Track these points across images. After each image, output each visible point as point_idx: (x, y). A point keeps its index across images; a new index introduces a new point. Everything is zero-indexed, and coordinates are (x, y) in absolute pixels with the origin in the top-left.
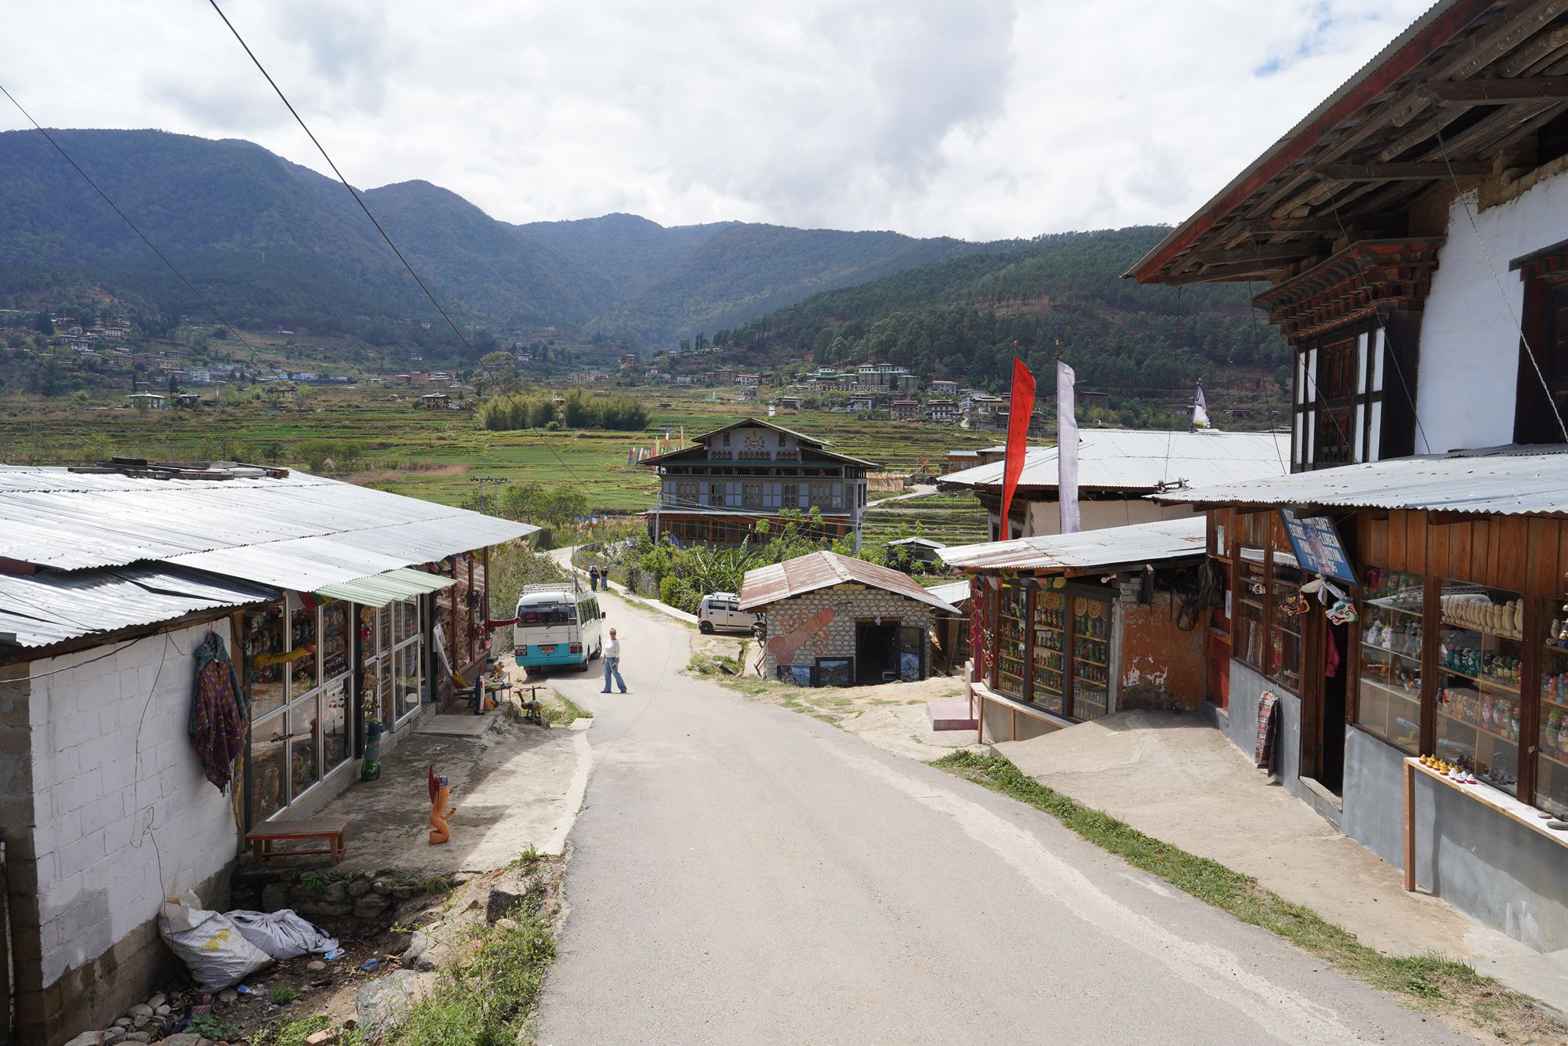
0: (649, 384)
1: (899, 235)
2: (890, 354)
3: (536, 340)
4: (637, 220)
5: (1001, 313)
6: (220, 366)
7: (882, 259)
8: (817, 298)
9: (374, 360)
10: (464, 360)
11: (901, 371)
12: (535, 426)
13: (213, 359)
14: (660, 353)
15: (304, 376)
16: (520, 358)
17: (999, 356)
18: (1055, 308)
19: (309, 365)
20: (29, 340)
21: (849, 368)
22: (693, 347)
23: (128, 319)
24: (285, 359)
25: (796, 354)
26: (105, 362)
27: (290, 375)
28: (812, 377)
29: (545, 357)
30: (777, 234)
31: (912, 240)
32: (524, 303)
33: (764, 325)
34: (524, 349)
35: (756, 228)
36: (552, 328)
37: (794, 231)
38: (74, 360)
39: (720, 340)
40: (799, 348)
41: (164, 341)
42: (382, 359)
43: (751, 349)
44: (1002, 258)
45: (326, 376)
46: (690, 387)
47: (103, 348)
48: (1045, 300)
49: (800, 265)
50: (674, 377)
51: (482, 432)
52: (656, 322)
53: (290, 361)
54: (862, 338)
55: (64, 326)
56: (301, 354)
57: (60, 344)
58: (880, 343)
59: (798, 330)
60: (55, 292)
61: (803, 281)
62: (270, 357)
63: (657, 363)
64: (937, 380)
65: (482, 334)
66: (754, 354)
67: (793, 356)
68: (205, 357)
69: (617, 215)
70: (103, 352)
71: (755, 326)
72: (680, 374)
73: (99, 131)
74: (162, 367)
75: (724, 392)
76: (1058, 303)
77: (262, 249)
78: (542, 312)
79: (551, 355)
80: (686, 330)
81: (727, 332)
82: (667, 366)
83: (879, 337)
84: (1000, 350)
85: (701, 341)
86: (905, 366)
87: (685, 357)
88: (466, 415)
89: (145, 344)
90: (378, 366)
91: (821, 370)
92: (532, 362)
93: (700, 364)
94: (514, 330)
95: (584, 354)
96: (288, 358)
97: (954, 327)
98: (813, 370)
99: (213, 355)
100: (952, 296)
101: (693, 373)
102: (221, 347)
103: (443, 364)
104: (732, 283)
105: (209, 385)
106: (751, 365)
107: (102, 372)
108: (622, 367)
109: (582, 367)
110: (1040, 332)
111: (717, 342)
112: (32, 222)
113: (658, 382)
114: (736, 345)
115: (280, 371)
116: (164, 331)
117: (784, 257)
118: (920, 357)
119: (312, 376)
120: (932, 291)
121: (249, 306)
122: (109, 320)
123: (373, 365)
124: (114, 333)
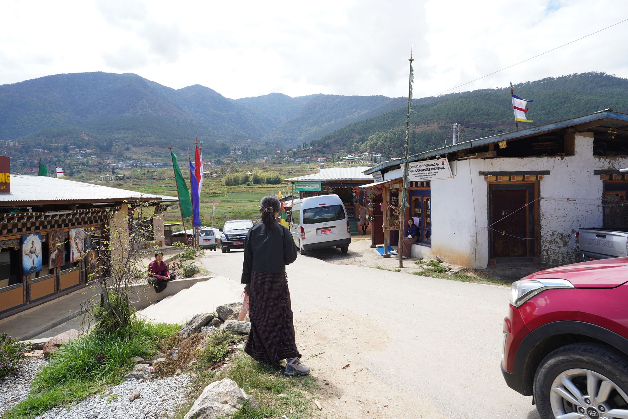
0: (286, 163)
1: (384, 97)
2: (375, 149)
3: (243, 145)
4: (282, 95)
5: (418, 131)
6: (128, 161)
7: (378, 107)
8: (350, 126)
9: (183, 156)
10: (217, 155)
11: (379, 155)
12: (242, 184)
13: (125, 159)
14: (290, 150)
15: (158, 164)
16: (238, 153)
17: (416, 148)
18: (439, 127)
19: (159, 159)
20: (61, 155)
21: (359, 154)
22: (302, 147)
23: (95, 145)
24: (151, 158)
25: (341, 148)
26: (88, 162)
27: (153, 164)
28: (345, 159)
29: (247, 152)
30: (336, 98)
31: (390, 99)
32: (239, 131)
33: (329, 138)
34: (239, 150)
35: (328, 96)
36: (249, 140)
37: (343, 97)
38: (77, 162)
39: (312, 144)
40: (342, 146)
41: (107, 153)
42: (186, 156)
43: (324, 147)
44: (422, 106)
45: (166, 163)
46: (300, 163)
47: (87, 157)
48: (436, 124)
49: (346, 111)
50: (295, 160)
51: (224, 187)
52: (290, 136)
53: (153, 158)
54: (364, 143)
55: (73, 149)
56: (156, 155)
57: (71, 156)
58: (371, 145)
59: (342, 139)
60: (69, 136)
61: (347, 117)
62: (146, 157)
63: (289, 154)
64: (393, 158)
65: (223, 144)
66: (325, 149)
67: (340, 149)
68: (122, 158)
69: (274, 94)
70: (87, 158)
71: (325, 138)
72: (297, 158)
73: (80, 73)
74: (108, 163)
75: (313, 165)
76: (441, 126)
77: (140, 115)
78: (246, 133)
79: (249, 151)
80: (301, 138)
81: (315, 141)
82: (292, 156)
83: (370, 142)
84: (416, 146)
85: (305, 145)
86: (381, 153)
87: (299, 151)
88: (218, 179)
89: (101, 154)
90: (185, 159)
91: (349, 156)
92: (242, 155)
93: (305, 154)
94: (235, 141)
95: (262, 150)
96: (152, 157)
97: (399, 137)
98: (346, 156)
99: (125, 157)
100: (400, 124)
101: (302, 157)
102: (127, 154)
103: (209, 156)
104: (319, 119)
105: (125, 169)
106: (324, 153)
107: (87, 166)
108: (276, 156)
109: (261, 155)
110: (433, 137)
111: (311, 145)
112: (57, 109)
113: (289, 162)
114: (318, 146)
115: (149, 162)
116: (107, 149)
117: (339, 107)
118: (386, 149)
119: (161, 164)
120: (394, 121)
121: (137, 138)
122: (88, 145)
123: (183, 158)
124: (90, 151)
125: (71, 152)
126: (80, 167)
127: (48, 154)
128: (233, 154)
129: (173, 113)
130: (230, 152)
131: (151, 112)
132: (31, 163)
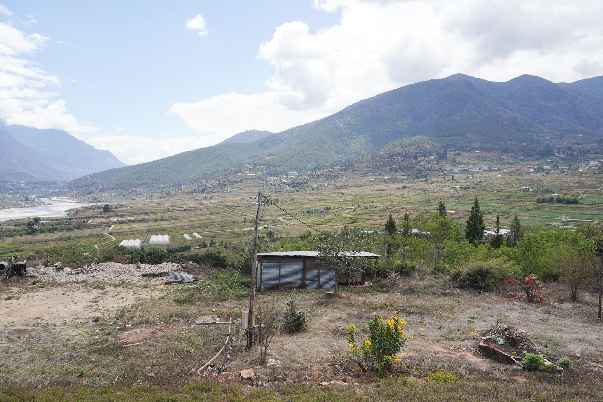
9: (506, 159)
12: (548, 202)
13: (457, 164)
15: (484, 168)
16: (562, 156)
19: (485, 164)
23: (435, 153)
26: (431, 167)
27: (480, 168)
29: (572, 154)
34: (564, 151)
38: (424, 167)
41: (444, 159)
45: (490, 168)
47: (430, 163)
51: (535, 203)
53: (480, 163)
55: (420, 157)
56: (482, 160)
62: (473, 162)
65: (547, 144)
68: (455, 163)
74: (444, 168)
77: (466, 117)
88: (533, 194)
89: (440, 161)
90: (507, 162)
92: (567, 157)
96: (479, 161)
99: (457, 162)
102: (458, 159)
105: (458, 173)
107: (431, 171)
115: (477, 167)
116: (444, 156)
119: (486, 168)
121: (466, 144)
122: (430, 154)
123: (505, 162)
124: (432, 158)
125: (419, 159)
126: (427, 172)
127: (404, 161)
128: (556, 157)
129: (497, 112)
130: (553, 155)
132: (395, 168)
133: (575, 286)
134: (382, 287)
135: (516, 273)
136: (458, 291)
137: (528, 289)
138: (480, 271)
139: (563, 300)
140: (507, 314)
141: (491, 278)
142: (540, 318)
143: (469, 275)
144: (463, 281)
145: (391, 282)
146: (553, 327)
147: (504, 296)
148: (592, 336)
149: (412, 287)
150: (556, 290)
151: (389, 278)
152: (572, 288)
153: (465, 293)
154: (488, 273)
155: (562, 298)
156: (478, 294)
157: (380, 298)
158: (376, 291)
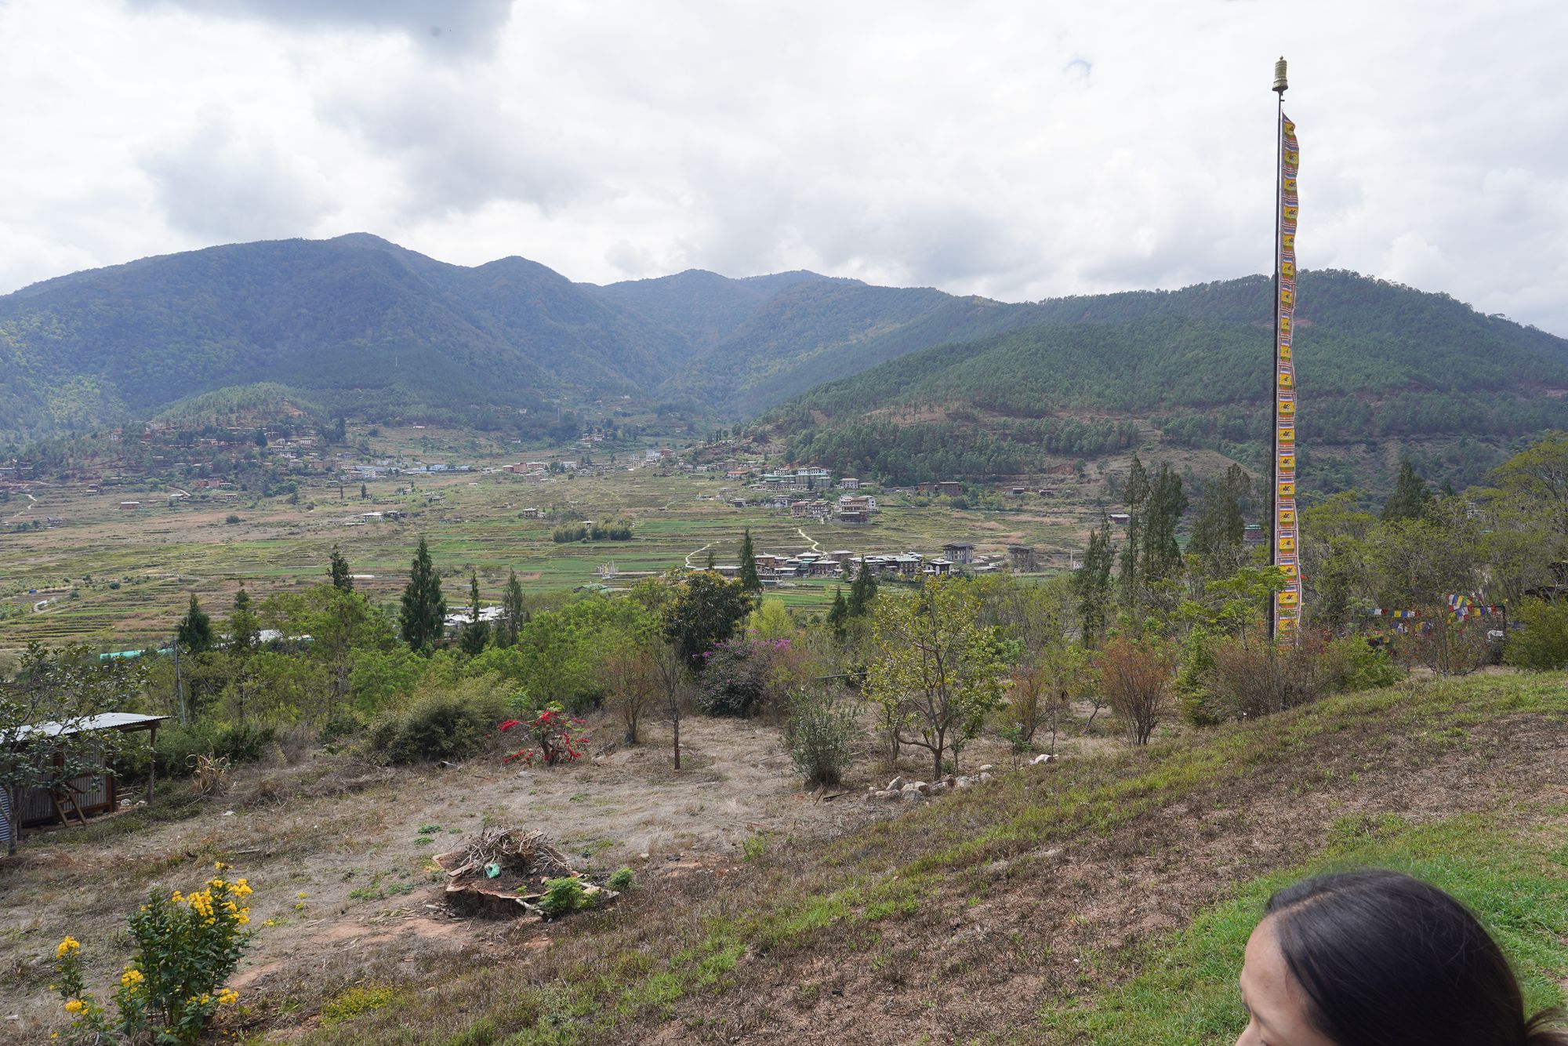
13: (372, 456)
15: (437, 467)
19: (439, 456)
20: (255, 452)
23: (313, 428)
24: (421, 453)
26: (305, 466)
27: (428, 468)
38: (285, 466)
41: (339, 445)
42: (491, 444)
45: (453, 466)
47: (302, 455)
51: (551, 543)
53: (427, 454)
55: (274, 438)
56: (432, 447)
57: (274, 454)
60: (261, 411)
62: (410, 452)
68: (369, 455)
70: (302, 457)
74: (340, 467)
77: (389, 342)
89: (328, 450)
96: (426, 451)
99: (372, 453)
102: (375, 445)
105: (376, 480)
107: (306, 475)
115: (418, 465)
116: (338, 437)
119: (443, 467)
121: (391, 407)
122: (301, 431)
124: (306, 441)
125: (270, 444)
126: (294, 477)
127: (227, 448)
128: (585, 440)
129: (459, 334)
130: (580, 436)
131: (412, 335)
132: (202, 469)
133: (633, 712)
134: (176, 804)
135: (518, 705)
136: (391, 772)
137: (545, 736)
138: (439, 714)
139: (614, 746)
140: (504, 803)
141: (466, 726)
142: (573, 795)
143: (415, 727)
144: (401, 745)
145: (204, 784)
146: (598, 808)
147: (497, 763)
148: (667, 809)
149: (268, 787)
150: (600, 727)
151: (198, 776)
152: (627, 718)
153: (407, 773)
154: (460, 715)
155: (612, 743)
156: (438, 771)
157: (173, 838)
158: (158, 819)
